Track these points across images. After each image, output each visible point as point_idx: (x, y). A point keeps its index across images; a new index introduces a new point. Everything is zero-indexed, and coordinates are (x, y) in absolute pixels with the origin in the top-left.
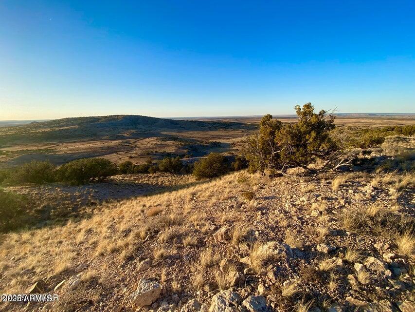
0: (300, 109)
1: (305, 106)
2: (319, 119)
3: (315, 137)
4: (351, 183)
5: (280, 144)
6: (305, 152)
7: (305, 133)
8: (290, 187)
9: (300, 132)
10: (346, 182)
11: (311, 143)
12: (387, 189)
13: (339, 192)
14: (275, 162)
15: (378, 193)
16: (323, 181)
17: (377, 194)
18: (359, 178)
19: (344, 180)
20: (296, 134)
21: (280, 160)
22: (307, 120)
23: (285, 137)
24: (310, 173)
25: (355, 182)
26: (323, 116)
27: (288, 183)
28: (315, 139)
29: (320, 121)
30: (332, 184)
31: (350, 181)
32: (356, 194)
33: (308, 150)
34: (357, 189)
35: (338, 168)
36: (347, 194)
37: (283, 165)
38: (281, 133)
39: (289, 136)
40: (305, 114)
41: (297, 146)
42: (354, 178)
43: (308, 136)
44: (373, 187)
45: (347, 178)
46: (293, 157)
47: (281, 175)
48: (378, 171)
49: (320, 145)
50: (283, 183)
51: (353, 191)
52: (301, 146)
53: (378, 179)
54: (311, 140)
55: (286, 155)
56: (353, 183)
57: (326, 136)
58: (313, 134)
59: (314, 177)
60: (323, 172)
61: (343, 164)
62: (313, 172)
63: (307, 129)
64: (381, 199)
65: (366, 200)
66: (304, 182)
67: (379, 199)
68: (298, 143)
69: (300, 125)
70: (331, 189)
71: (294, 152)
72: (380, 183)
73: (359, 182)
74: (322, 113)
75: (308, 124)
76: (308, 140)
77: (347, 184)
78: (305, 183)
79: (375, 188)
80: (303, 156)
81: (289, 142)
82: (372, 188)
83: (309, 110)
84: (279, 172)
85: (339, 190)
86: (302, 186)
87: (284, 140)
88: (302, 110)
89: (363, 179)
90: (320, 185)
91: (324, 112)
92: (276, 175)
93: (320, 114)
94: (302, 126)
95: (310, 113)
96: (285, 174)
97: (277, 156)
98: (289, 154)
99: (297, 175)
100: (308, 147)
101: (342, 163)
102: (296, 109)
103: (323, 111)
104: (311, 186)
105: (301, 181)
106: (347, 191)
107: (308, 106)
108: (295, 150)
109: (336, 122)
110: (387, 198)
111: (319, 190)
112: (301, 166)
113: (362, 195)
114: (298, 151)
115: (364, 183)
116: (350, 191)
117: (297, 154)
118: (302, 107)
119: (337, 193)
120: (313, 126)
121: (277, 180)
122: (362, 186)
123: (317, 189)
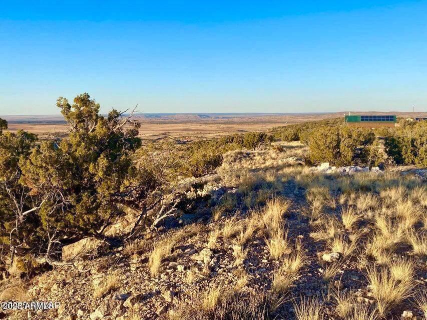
0: (69, 107)
1: (78, 99)
2: (109, 129)
3: (107, 167)
4: (179, 251)
5: (35, 190)
6: (95, 201)
7: (88, 159)
8: (71, 293)
9: (75, 159)
10: (173, 250)
11: (101, 180)
12: (231, 249)
13: (162, 276)
14: (28, 236)
15: (218, 259)
16: (135, 259)
17: (217, 262)
18: (191, 236)
19: (169, 247)
20: (69, 164)
21: (43, 229)
22: (87, 129)
23: (41, 172)
24: (111, 247)
25: (187, 248)
26: (116, 123)
27: (65, 284)
28: (108, 172)
29: (113, 132)
30: (150, 260)
31: (178, 248)
32: (189, 272)
33: (99, 196)
34: (190, 260)
35: (158, 226)
36: (175, 275)
37: (47, 240)
38: (32, 164)
39: (52, 170)
40: (80, 117)
41: (77, 190)
42: (184, 239)
43: (91, 166)
44: (211, 250)
45: (174, 242)
46: (70, 217)
47: (47, 268)
48: (216, 217)
49: (119, 183)
50: (55, 287)
51: (183, 267)
52: (85, 189)
53: (217, 232)
54: (100, 174)
55: (51, 216)
56: (184, 248)
57: (128, 163)
58: (103, 161)
59: (118, 255)
60: (133, 239)
61: (165, 216)
62: (116, 241)
63: (90, 149)
64: (224, 271)
65: (204, 279)
66: (98, 271)
67: (220, 271)
68: (76, 183)
69: (74, 141)
70: (148, 273)
71: (71, 206)
72: (220, 238)
73: (192, 246)
74: (114, 116)
75: (90, 141)
76: (94, 175)
77: (175, 253)
78: (100, 275)
79: (215, 251)
80: (89, 211)
81: (55, 184)
82: (211, 253)
83: (87, 109)
84: (42, 260)
85: (161, 273)
86: (96, 282)
87: (43, 181)
88: (73, 110)
89: (197, 238)
90: (129, 271)
91: (118, 115)
92: (36, 269)
93: (110, 119)
94: (78, 145)
95: (90, 116)
96: (55, 263)
97: (33, 219)
98: (58, 211)
99: (85, 258)
100: (99, 190)
101: (162, 214)
102: (59, 105)
103: (115, 111)
104: (113, 278)
105: (93, 271)
106: (175, 269)
107: (84, 100)
108: (71, 199)
109: (143, 134)
110: (231, 266)
111: (127, 283)
112: (90, 235)
113: (196, 270)
114: (78, 200)
115: (198, 245)
116: (180, 268)
117: (79, 209)
118: (72, 103)
119: (160, 278)
120: (100, 143)
121: (42, 280)
122: (196, 252)
123: (125, 281)
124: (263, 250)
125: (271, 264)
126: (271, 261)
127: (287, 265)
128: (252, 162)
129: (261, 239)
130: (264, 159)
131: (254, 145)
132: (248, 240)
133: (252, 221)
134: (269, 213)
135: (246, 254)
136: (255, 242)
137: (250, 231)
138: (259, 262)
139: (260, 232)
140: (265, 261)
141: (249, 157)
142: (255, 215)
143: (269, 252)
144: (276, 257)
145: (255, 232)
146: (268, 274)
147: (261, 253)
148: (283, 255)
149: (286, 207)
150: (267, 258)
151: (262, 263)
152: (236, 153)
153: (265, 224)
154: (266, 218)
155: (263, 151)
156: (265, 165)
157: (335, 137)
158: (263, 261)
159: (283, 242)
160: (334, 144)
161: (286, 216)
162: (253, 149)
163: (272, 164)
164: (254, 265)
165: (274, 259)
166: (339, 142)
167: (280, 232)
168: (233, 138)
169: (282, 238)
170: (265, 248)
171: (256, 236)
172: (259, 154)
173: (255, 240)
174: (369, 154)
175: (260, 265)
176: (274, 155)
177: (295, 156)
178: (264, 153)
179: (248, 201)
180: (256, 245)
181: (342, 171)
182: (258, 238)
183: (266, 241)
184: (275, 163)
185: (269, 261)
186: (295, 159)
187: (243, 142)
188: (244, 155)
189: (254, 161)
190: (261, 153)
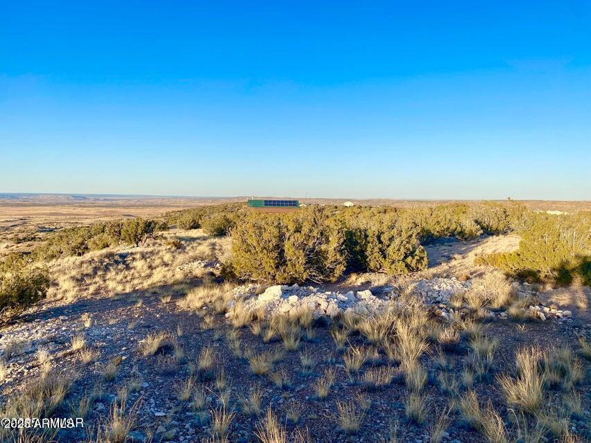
128: (126, 273)
130: (150, 267)
131: (137, 239)
141: (124, 262)
152: (101, 256)
155: (149, 249)
156: (150, 282)
157: (276, 232)
160: (274, 242)
162: (135, 245)
163: (165, 277)
166: (281, 237)
168: (104, 227)
172: (144, 256)
174: (326, 259)
176: (167, 258)
177: (203, 259)
178: (152, 253)
184: (169, 274)
186: (203, 265)
187: (120, 234)
188: (117, 258)
189: (133, 271)
190: (147, 253)
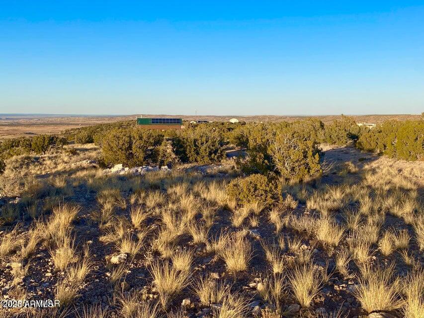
124: (48, 262)
125: (55, 276)
126: (55, 273)
127: (73, 274)
128: (41, 167)
129: (45, 251)
130: (55, 164)
131: (44, 149)
132: (30, 255)
133: (36, 232)
134: (56, 221)
135: (27, 270)
136: (39, 256)
137: (32, 244)
138: (42, 277)
139: (45, 244)
140: (49, 274)
141: (38, 162)
142: (40, 226)
143: (54, 265)
144: (61, 268)
145: (39, 244)
146: (51, 289)
147: (44, 266)
148: (70, 265)
149: (75, 212)
150: (51, 272)
151: (45, 277)
152: (22, 158)
153: (50, 235)
154: (52, 227)
155: (55, 154)
156: (56, 170)
157: (127, 139)
158: (47, 275)
159: (70, 251)
160: (127, 145)
161: (75, 223)
162: (43, 153)
163: (65, 168)
164: (35, 282)
165: (60, 271)
166: (130, 143)
167: (67, 240)
168: (19, 142)
169: (69, 247)
170: (49, 260)
171: (41, 248)
172: (50, 158)
173: (38, 254)
174: (159, 155)
175: (43, 279)
176: (66, 159)
177: (89, 159)
178: (56, 157)
179: (32, 211)
180: (40, 258)
181: (134, 171)
182: (42, 251)
183: (52, 253)
184: (67, 167)
185: (53, 274)
186: (89, 162)
187: (31, 145)
188: (32, 159)
189: (44, 166)
190: (52, 157)
